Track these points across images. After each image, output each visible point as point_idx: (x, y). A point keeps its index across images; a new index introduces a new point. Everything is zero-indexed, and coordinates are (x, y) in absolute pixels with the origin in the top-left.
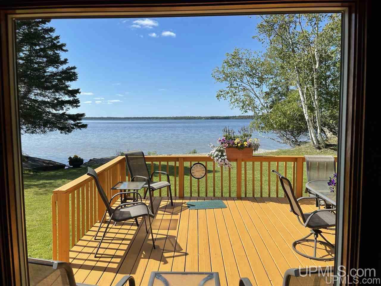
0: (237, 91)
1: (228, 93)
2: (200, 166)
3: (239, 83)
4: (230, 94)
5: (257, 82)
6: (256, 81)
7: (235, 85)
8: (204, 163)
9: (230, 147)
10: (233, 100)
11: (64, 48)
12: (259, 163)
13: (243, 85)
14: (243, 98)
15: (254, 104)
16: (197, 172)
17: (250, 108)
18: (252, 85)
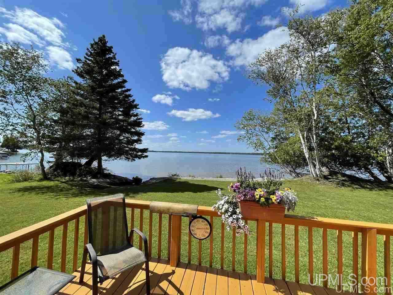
0: (252, 136)
1: (245, 137)
2: (202, 221)
3: (253, 131)
4: (247, 138)
5: (266, 131)
7: (250, 132)
8: (208, 218)
9: (247, 200)
10: (248, 143)
11: (138, 107)
12: (292, 227)
13: (256, 132)
14: (256, 141)
15: (263, 145)
16: (199, 230)
17: (260, 148)
18: (262, 133)
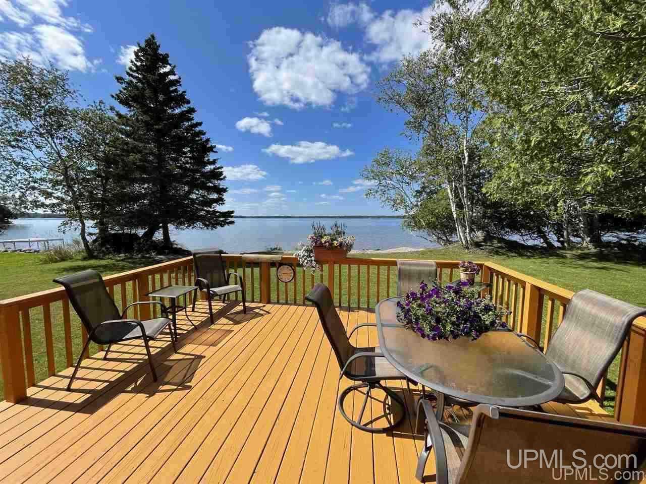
2: (287, 268)
3: (388, 182)
4: (380, 193)
5: (407, 181)
6: (407, 179)
7: (385, 184)
9: (317, 247)
12: (356, 266)
13: (393, 183)
16: (284, 274)
17: (401, 207)
